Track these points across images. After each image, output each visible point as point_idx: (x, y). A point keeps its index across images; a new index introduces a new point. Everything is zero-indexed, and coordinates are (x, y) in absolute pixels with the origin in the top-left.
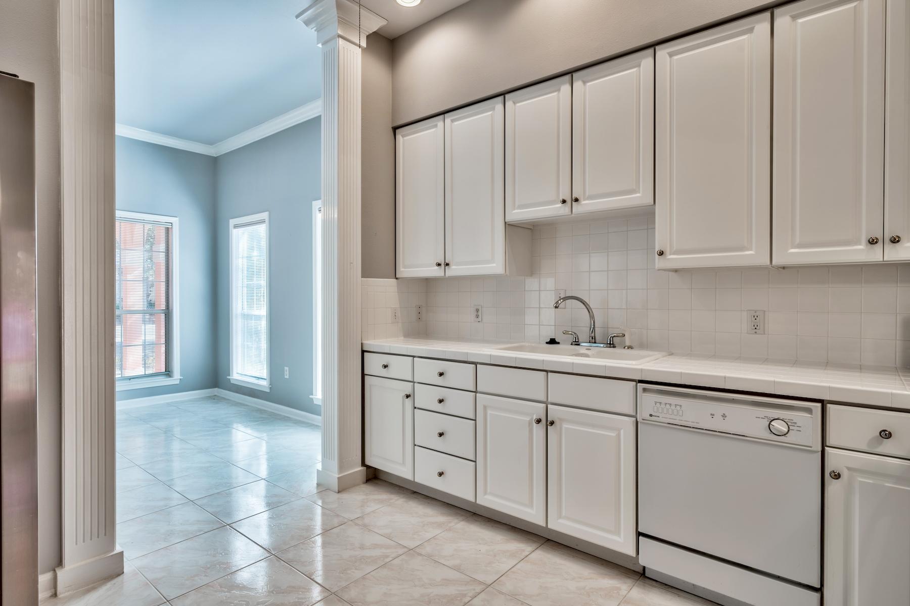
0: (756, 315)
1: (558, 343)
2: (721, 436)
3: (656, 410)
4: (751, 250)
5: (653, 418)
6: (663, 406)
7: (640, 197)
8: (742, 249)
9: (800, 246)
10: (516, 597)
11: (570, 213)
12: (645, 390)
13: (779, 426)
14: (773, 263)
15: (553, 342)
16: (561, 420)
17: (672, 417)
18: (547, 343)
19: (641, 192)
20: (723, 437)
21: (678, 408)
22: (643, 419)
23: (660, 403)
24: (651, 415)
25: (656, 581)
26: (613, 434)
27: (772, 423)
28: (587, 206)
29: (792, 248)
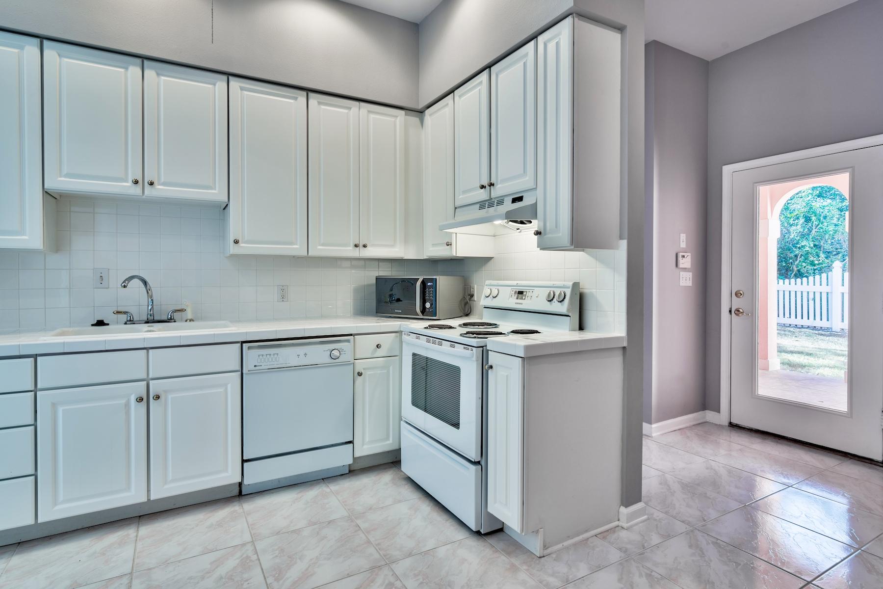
0: (283, 288)
1: (108, 324)
2: (306, 368)
3: (259, 361)
4: (297, 245)
5: (257, 368)
6: (272, 356)
7: (217, 194)
8: (291, 243)
9: (323, 245)
10: (169, 562)
11: (141, 195)
12: (249, 348)
13: (336, 353)
14: (309, 254)
15: (100, 323)
16: (166, 392)
17: (269, 363)
18: (93, 325)
19: (217, 189)
20: (307, 368)
21: (276, 356)
22: (249, 371)
23: (270, 355)
24: (255, 366)
25: (252, 494)
26: (221, 390)
27: (332, 352)
28: (161, 191)
29: (320, 246)
